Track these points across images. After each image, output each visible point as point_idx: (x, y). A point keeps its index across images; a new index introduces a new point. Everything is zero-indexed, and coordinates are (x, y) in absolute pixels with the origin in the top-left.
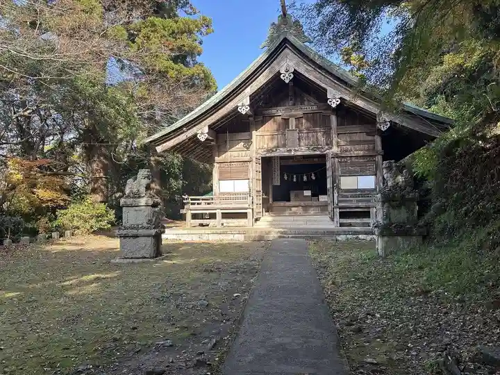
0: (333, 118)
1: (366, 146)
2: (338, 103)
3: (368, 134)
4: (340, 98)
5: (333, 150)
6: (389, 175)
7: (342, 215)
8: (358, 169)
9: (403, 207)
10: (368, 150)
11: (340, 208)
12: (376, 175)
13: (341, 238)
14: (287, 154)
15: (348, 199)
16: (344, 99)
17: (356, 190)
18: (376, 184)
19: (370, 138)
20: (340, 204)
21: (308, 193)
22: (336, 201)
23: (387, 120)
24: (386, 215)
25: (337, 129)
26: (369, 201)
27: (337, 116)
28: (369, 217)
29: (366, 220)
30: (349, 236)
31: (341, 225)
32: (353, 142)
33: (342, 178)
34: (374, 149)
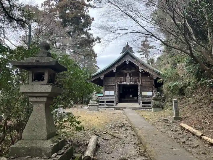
0: (140, 74)
1: (150, 83)
3: (150, 79)
4: (143, 70)
7: (143, 103)
8: (147, 90)
12: (152, 92)
14: (126, 84)
15: (144, 98)
17: (147, 96)
18: (153, 94)
20: (142, 100)
21: (131, 96)
22: (141, 99)
23: (156, 76)
26: (150, 99)
28: (151, 104)
29: (149, 105)
32: (146, 81)
33: (143, 92)
34: (152, 84)
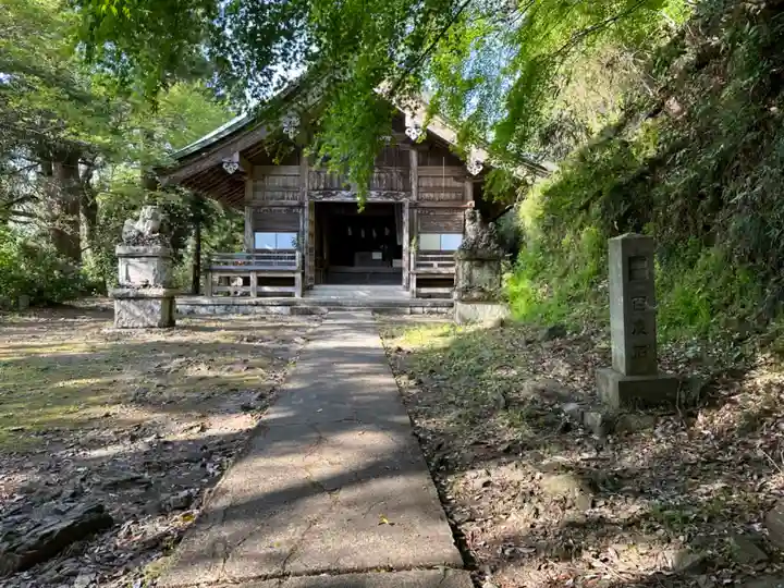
0: (414, 155)
1: (454, 195)
3: (456, 179)
5: (411, 198)
7: (420, 283)
8: (442, 225)
10: (456, 200)
11: (417, 275)
14: (350, 200)
15: (428, 262)
17: (440, 252)
19: (458, 184)
20: (418, 270)
21: (377, 256)
25: (418, 170)
27: (419, 152)
31: (418, 295)
32: (437, 189)
33: (421, 235)
34: (463, 200)
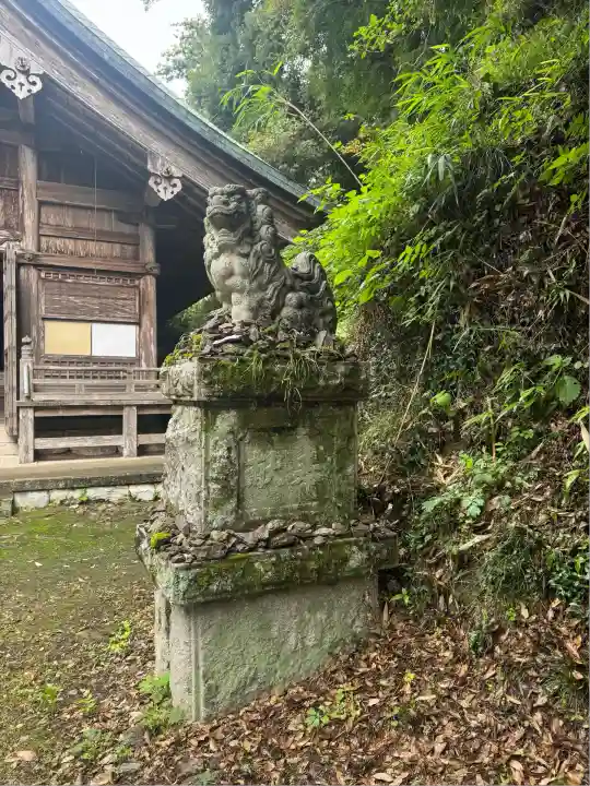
0: (28, 159)
1: (117, 246)
2: (35, 89)
3: (123, 217)
4: (43, 77)
5: (23, 244)
6: (237, 263)
7: (44, 427)
8: (94, 303)
9: (302, 431)
10: (123, 258)
11: (36, 409)
12: (139, 324)
13: (31, 501)
15: (63, 382)
16: (52, 81)
17: (90, 359)
18: (139, 347)
20: (38, 398)
22: (25, 388)
23: (176, 172)
24: (224, 481)
25: (38, 188)
26: (122, 389)
28: (120, 433)
29: (108, 440)
30: (58, 495)
31: (39, 455)
32: (79, 234)
33: (49, 325)
34: (136, 257)
